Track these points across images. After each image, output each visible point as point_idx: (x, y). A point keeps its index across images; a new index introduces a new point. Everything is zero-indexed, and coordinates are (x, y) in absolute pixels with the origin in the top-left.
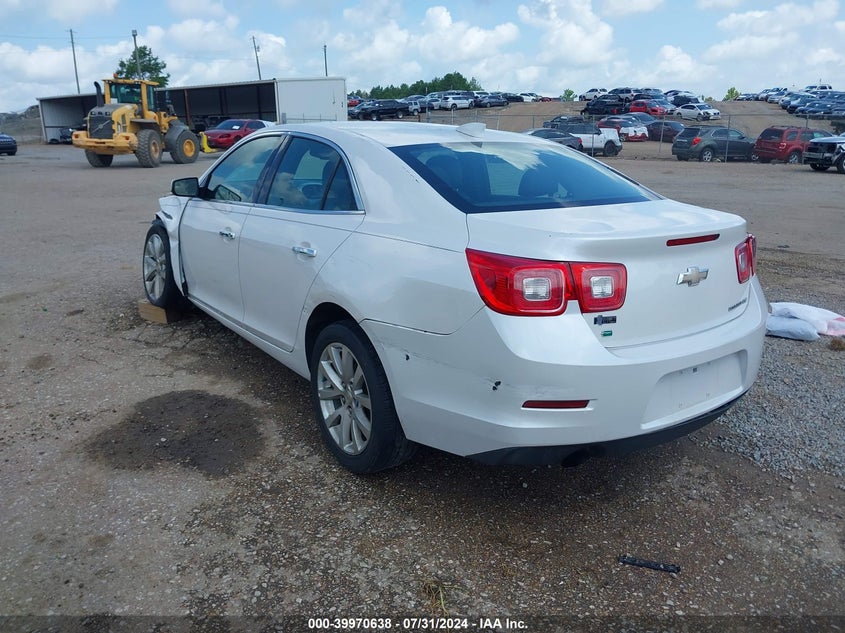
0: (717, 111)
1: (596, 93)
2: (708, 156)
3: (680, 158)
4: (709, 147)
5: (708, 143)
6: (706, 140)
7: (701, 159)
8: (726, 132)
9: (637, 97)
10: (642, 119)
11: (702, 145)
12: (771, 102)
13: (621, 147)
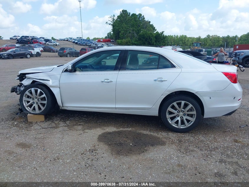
0: (59, 43)
1: (16, 37)
2: (68, 56)
3: (61, 56)
4: (68, 53)
5: (68, 52)
6: (67, 51)
7: (67, 57)
8: (71, 49)
9: (32, 39)
10: (39, 46)
11: (67, 53)
12: (69, 41)
13: (41, 54)
